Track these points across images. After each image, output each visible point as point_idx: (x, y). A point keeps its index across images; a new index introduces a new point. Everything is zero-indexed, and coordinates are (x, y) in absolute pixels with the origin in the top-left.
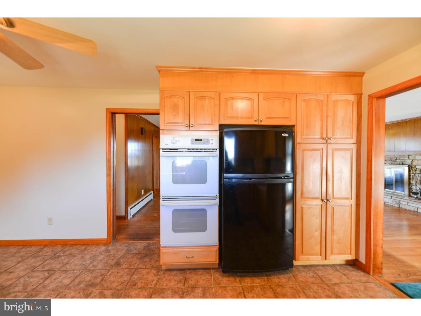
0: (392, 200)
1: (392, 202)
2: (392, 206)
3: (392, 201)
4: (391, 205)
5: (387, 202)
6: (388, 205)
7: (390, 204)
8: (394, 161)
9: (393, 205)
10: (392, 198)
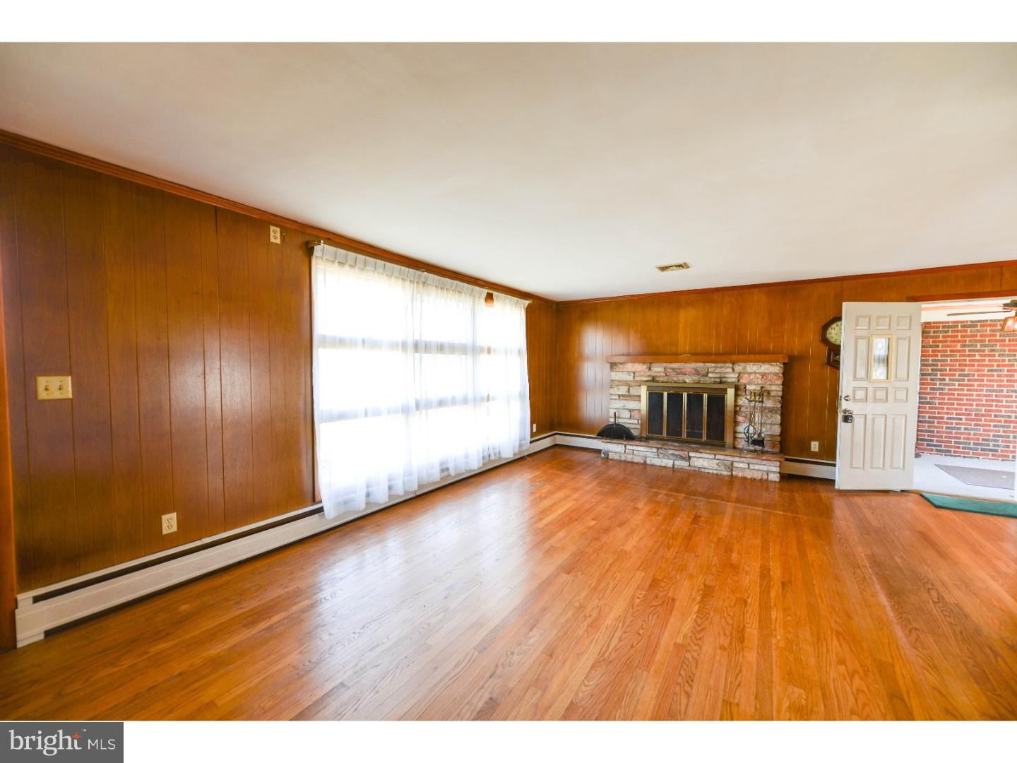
0: (717, 461)
1: (716, 467)
2: (717, 474)
3: (717, 464)
4: (715, 472)
5: (705, 468)
6: (708, 473)
7: (711, 471)
8: (703, 376)
9: (718, 472)
10: (715, 459)
